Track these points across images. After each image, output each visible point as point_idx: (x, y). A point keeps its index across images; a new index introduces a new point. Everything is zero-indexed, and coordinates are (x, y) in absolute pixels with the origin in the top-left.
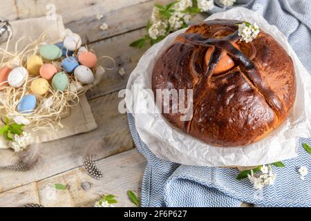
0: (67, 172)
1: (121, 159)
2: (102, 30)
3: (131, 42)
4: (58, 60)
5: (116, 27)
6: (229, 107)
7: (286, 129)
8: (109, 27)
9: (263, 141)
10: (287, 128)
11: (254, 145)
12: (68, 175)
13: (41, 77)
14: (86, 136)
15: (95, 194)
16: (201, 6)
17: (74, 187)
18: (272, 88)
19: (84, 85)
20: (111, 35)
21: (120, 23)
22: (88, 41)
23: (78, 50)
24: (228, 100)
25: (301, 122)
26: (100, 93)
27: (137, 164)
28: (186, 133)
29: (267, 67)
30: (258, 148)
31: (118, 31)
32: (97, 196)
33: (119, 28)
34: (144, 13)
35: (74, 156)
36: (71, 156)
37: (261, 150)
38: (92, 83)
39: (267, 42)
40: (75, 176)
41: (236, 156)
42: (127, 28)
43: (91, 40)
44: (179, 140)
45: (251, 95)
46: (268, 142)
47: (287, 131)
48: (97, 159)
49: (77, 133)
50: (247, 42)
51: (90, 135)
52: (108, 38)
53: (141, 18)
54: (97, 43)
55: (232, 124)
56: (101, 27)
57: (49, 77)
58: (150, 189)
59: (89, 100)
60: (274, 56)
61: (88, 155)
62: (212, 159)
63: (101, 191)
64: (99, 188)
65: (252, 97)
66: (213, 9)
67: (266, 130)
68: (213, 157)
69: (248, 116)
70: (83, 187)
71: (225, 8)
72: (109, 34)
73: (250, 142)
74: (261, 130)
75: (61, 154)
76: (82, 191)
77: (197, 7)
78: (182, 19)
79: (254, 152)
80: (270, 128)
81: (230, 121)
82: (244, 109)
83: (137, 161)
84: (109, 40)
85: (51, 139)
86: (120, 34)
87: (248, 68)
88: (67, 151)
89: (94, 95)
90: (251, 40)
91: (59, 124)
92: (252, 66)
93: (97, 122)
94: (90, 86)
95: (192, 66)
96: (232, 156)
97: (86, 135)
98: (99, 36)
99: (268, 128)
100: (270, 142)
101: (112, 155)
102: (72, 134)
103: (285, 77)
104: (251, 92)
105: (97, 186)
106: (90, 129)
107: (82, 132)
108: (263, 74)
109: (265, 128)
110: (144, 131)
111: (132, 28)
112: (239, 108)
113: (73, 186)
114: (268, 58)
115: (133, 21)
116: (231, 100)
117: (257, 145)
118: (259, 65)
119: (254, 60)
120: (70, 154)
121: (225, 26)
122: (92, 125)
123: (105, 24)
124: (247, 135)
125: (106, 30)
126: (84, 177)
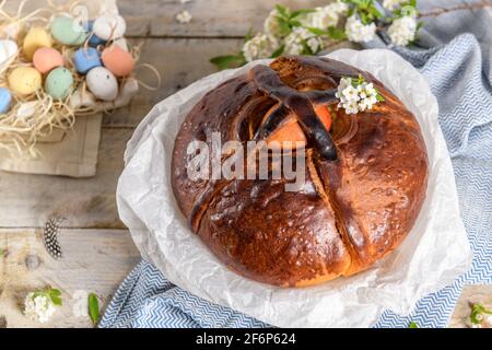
0: (16, 230)
1: (107, 240)
2: (178, 22)
3: (214, 56)
4: (75, 47)
5: (204, 24)
6: (264, 213)
7: (360, 285)
8: (192, 21)
9: (310, 291)
10: (366, 284)
11: (292, 292)
12: (14, 234)
13: (33, 66)
14: (71, 184)
15: (39, 279)
16: (350, 30)
17: (15, 257)
18: (355, 206)
19: (98, 100)
20: (189, 34)
21: (213, 20)
22: (149, 33)
23: (112, 42)
24: (267, 201)
25: (394, 281)
26: (126, 121)
27: (126, 256)
28: (193, 231)
29: (361, 166)
30: (296, 300)
31: (204, 31)
32: (41, 284)
33: (208, 27)
34: (259, 14)
35: (38, 209)
36: (34, 207)
37: (300, 304)
38: (113, 101)
39: (386, 123)
40: (24, 240)
41: (254, 300)
42: (220, 31)
43: (153, 33)
44: (174, 239)
45: (310, 205)
46: (318, 294)
47: (363, 288)
48: (63, 224)
49: (58, 172)
50: (347, 112)
51: (79, 183)
52: (182, 37)
53: (250, 20)
54: (161, 40)
55: (261, 243)
56: (179, 17)
57: (44, 70)
58: (125, 304)
59: (102, 128)
60: (385, 152)
61: (55, 214)
62: (211, 289)
63: (50, 279)
64: (50, 272)
65: (311, 208)
66: (372, 41)
67: (322, 274)
68: (215, 287)
69: (291, 238)
70: (27, 261)
71: (391, 46)
72: (187, 31)
73: (287, 284)
74: (311, 271)
75: (22, 198)
76: (22, 267)
77: (344, 30)
78: (304, 42)
79: (288, 303)
80: (329, 272)
81: (259, 236)
82: (290, 224)
83: (129, 252)
84: (184, 41)
85: (16, 169)
86: (204, 38)
87: (326, 157)
88: (32, 196)
89: (115, 122)
90: (356, 112)
91: (31, 149)
92: (333, 157)
93: (97, 166)
94: (108, 106)
95: (237, 123)
96: (248, 298)
97: (72, 182)
98: (171, 29)
99: (325, 271)
100: (321, 296)
101: (96, 227)
102: (50, 172)
103: (390, 194)
104: (315, 199)
105: (48, 268)
106: (81, 174)
107: (67, 173)
108: (348, 175)
109: (319, 269)
110: (126, 204)
111: (227, 34)
112: (280, 220)
113: (13, 254)
114: (371, 152)
115: (235, 22)
116: (272, 201)
117: (297, 295)
118: (347, 159)
119: (342, 146)
120: (34, 202)
121: (326, 74)
122: (88, 169)
123: (186, 13)
124: (282, 270)
125: (185, 23)
126: (36, 246)
